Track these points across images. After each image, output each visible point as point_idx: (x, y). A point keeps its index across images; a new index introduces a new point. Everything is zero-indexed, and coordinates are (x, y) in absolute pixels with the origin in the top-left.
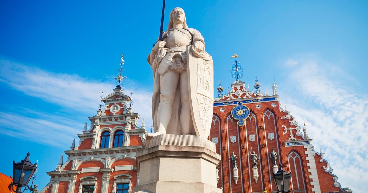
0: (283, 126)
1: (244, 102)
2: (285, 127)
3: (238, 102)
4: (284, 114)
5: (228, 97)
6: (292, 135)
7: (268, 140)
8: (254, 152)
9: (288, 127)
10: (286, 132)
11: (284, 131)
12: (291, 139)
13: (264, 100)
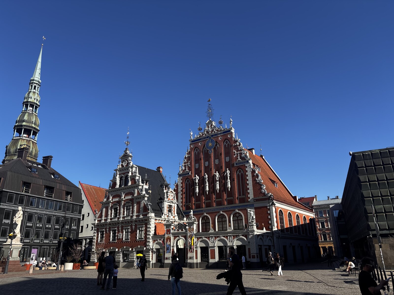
0: (234, 151)
1: (212, 136)
2: (236, 151)
3: (209, 136)
4: (235, 142)
5: (204, 134)
6: (239, 157)
7: (226, 162)
8: (217, 172)
9: (237, 151)
10: (236, 155)
11: (235, 155)
12: (238, 160)
13: (224, 133)
